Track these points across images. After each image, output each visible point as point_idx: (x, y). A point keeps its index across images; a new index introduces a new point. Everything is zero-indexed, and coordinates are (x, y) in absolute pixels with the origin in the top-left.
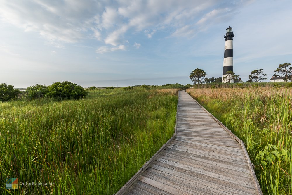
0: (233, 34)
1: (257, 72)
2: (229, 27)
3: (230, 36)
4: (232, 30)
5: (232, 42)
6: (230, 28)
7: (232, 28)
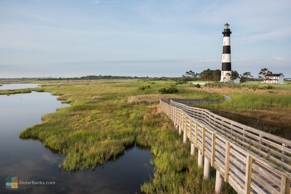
0: (230, 31)
1: (247, 74)
2: (227, 23)
3: (227, 33)
4: (229, 27)
5: (230, 39)
6: (227, 25)
7: (229, 25)
